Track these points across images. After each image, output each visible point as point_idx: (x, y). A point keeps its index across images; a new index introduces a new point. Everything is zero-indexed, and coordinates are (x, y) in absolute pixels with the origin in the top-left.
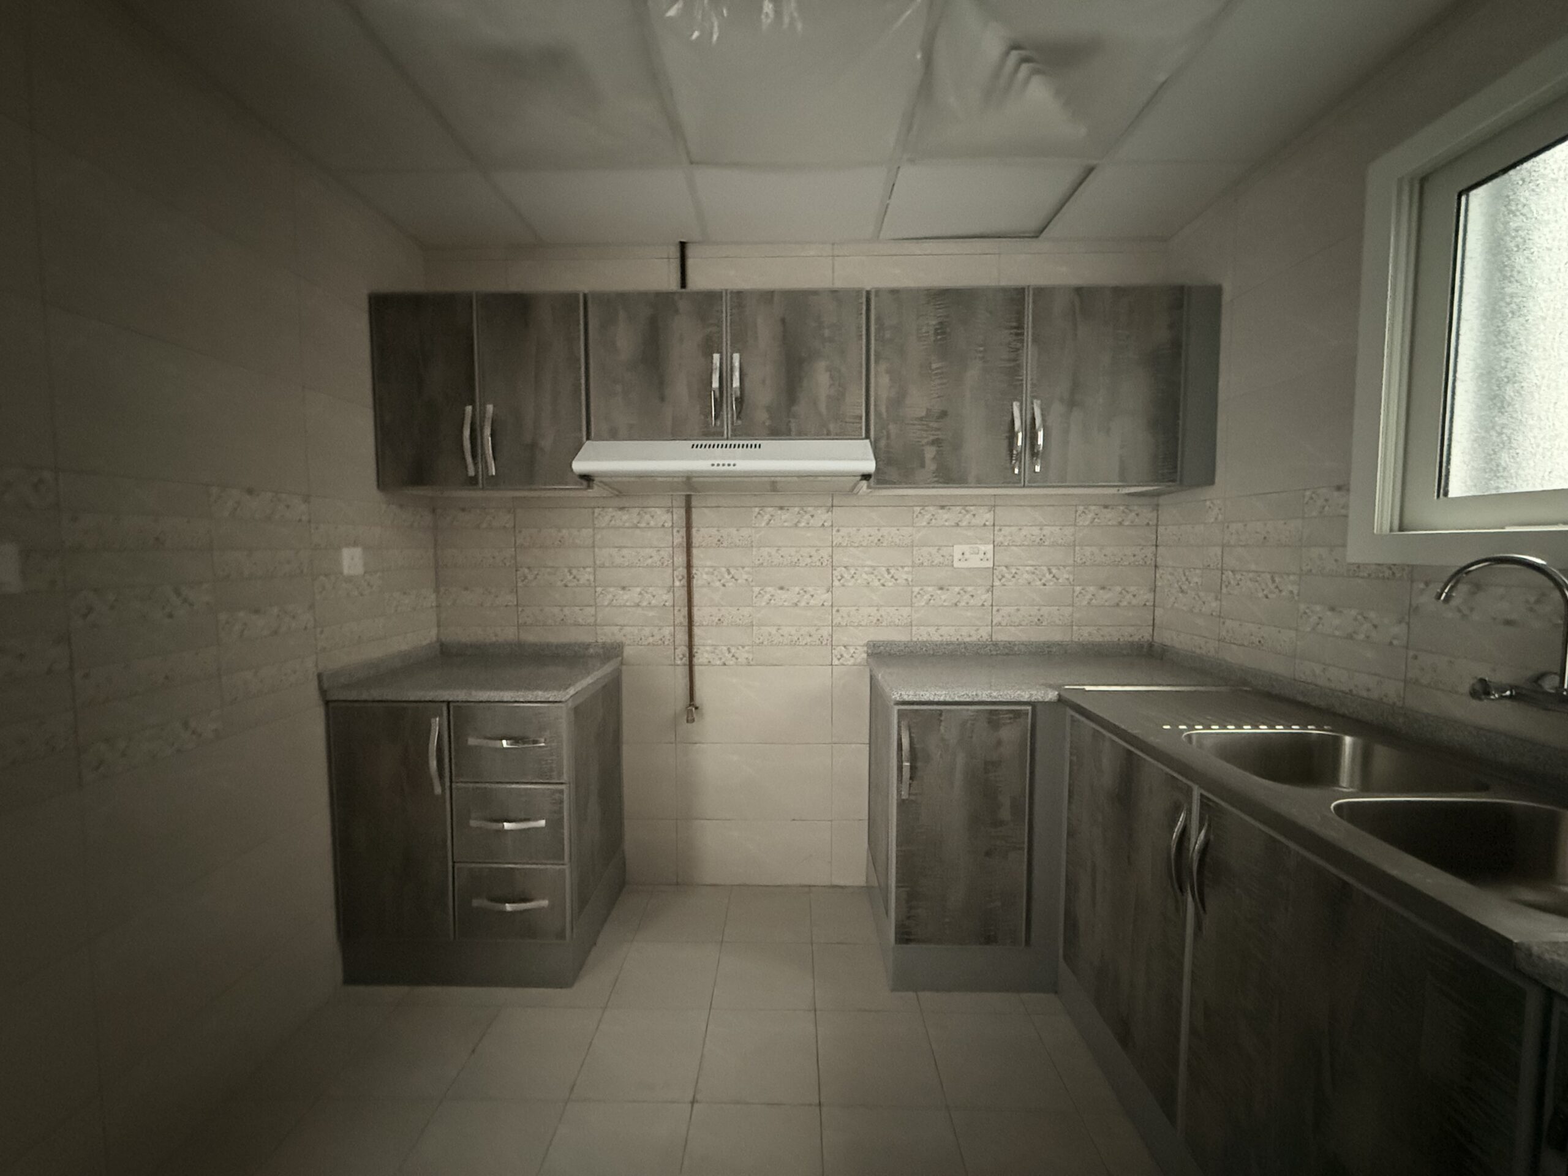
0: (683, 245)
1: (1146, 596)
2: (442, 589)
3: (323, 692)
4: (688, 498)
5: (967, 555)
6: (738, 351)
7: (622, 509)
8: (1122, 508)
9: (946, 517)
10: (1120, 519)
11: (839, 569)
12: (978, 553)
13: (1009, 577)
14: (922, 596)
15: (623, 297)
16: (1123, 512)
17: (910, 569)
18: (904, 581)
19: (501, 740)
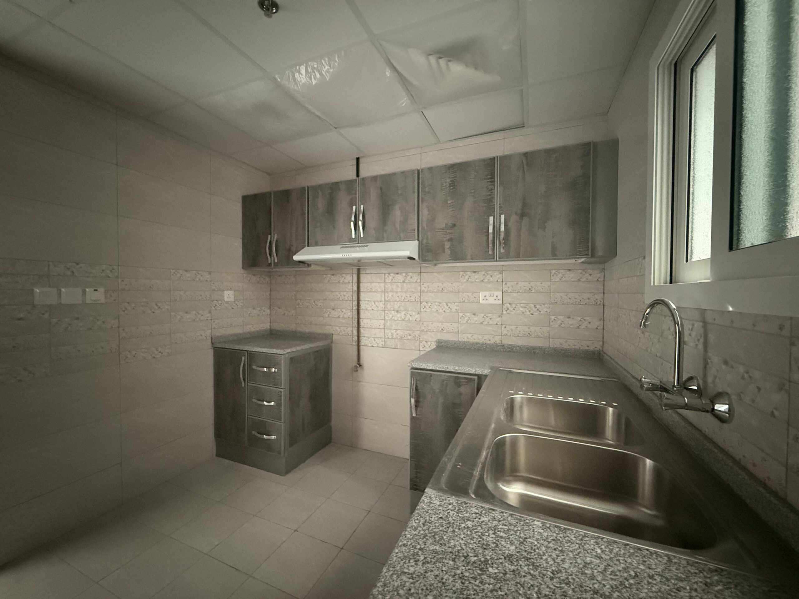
0: (358, 159)
1: (596, 323)
2: (272, 308)
3: (212, 343)
4: (359, 270)
5: (487, 297)
6: (363, 204)
7: (333, 275)
8: (580, 271)
9: (477, 277)
10: (579, 278)
11: (423, 303)
12: (493, 296)
13: (511, 309)
14: (464, 318)
15: (320, 187)
16: (581, 273)
17: (458, 304)
18: (455, 310)
19: (264, 367)
